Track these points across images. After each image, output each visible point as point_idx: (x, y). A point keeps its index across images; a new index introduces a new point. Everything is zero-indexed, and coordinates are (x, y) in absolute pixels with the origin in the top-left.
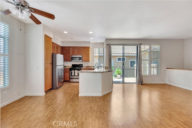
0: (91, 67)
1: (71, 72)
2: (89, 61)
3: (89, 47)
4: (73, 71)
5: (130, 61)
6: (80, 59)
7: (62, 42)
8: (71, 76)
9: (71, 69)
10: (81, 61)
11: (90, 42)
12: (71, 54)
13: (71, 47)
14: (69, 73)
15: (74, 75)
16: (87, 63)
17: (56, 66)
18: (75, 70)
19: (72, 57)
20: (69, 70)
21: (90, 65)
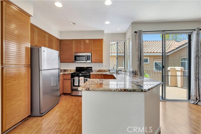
0: (104, 71)
1: (74, 80)
2: (102, 62)
3: (102, 39)
4: (76, 79)
5: (154, 62)
6: (88, 58)
7: (61, 32)
8: (74, 86)
9: (73, 75)
10: (90, 61)
11: (103, 31)
12: (74, 50)
13: (74, 40)
14: (70, 81)
15: (77, 85)
16: (99, 66)
17: (40, 70)
18: (79, 76)
19: (75, 56)
20: (70, 76)
21: (103, 69)
